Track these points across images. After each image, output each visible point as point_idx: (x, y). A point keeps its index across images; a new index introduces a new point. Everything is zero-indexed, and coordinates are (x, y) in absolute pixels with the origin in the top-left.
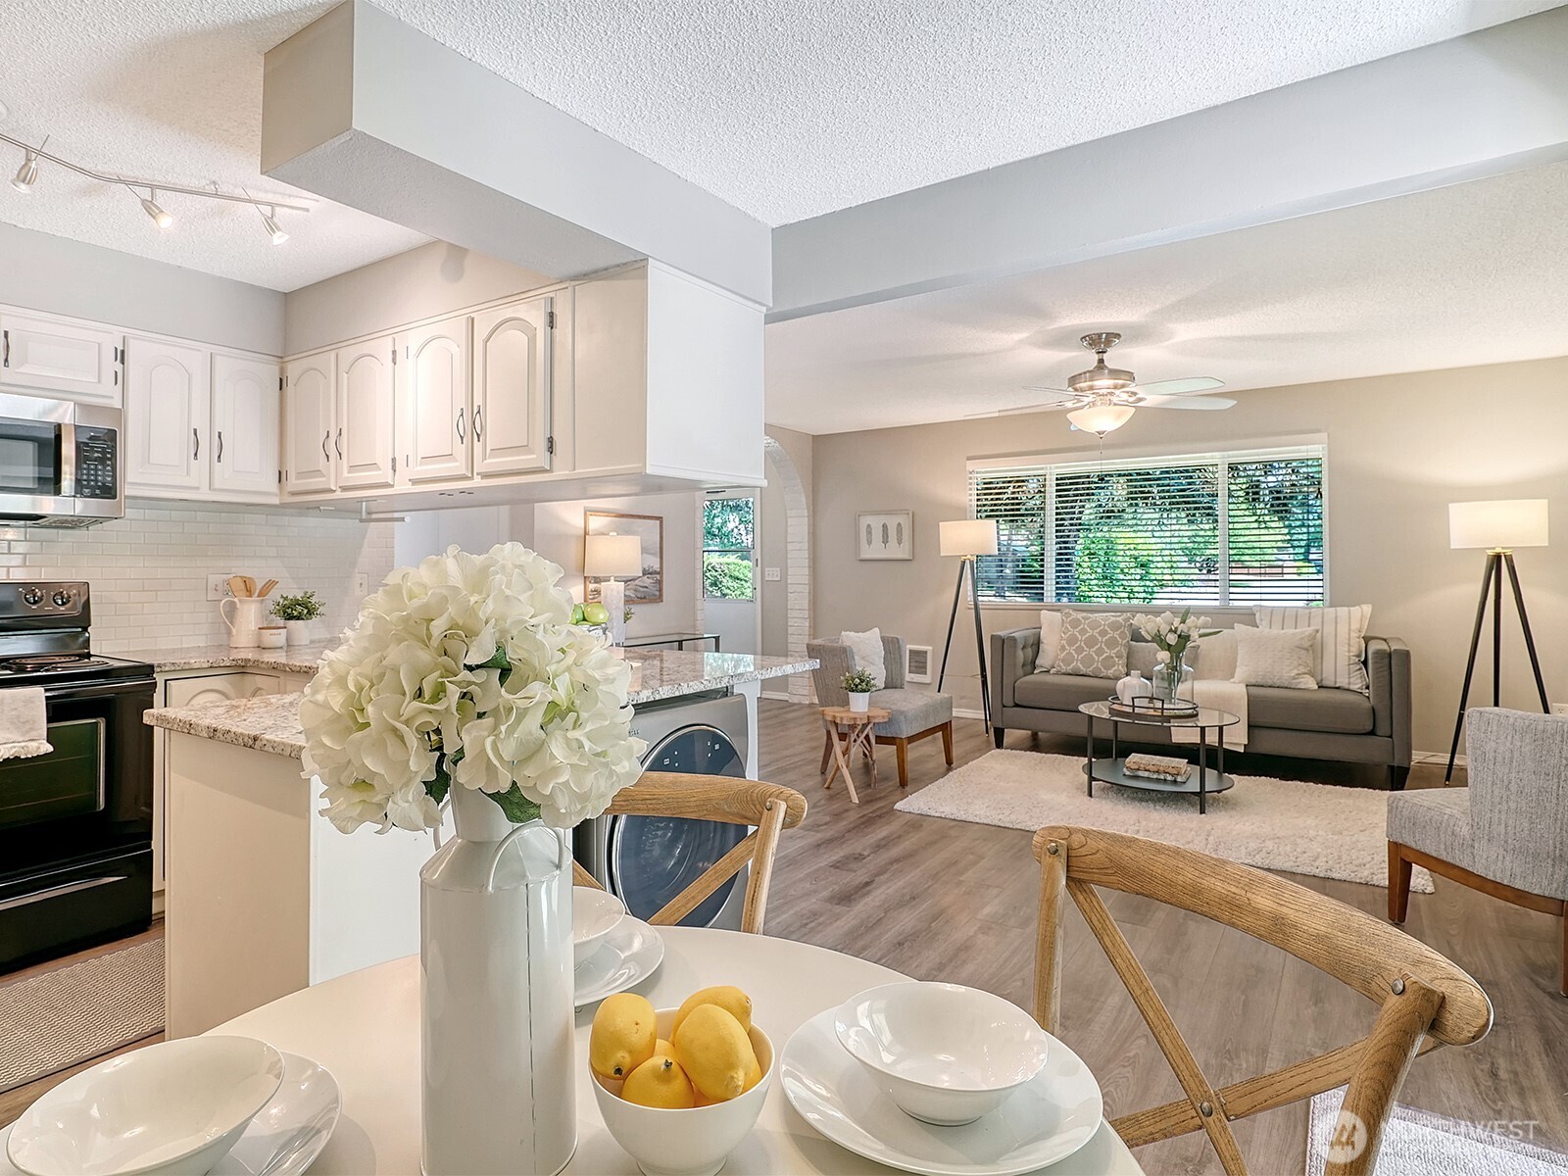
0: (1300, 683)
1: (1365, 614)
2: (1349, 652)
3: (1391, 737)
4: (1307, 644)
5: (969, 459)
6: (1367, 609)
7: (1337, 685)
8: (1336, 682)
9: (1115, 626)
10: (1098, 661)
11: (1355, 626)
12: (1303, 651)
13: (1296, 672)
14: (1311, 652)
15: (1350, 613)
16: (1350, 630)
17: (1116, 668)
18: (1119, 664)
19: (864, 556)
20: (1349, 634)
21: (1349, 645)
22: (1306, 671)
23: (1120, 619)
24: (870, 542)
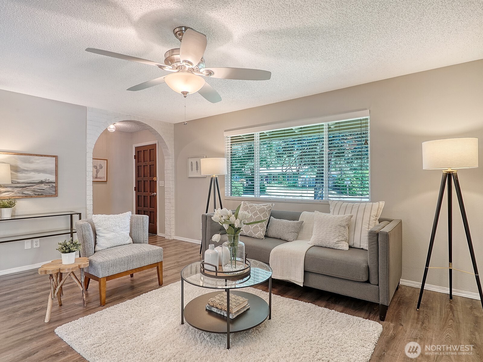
0: (339, 246)
1: (380, 206)
2: (368, 228)
3: (378, 285)
4: (344, 224)
5: (225, 131)
6: (382, 204)
7: (361, 248)
8: (360, 246)
9: (262, 211)
10: (251, 229)
11: (374, 213)
12: (342, 228)
13: (337, 240)
14: (347, 228)
15: (372, 206)
16: (370, 215)
17: (259, 233)
18: (260, 231)
19: (190, 176)
20: (370, 218)
21: (369, 224)
22: (343, 239)
23: (265, 207)
24: (192, 170)
